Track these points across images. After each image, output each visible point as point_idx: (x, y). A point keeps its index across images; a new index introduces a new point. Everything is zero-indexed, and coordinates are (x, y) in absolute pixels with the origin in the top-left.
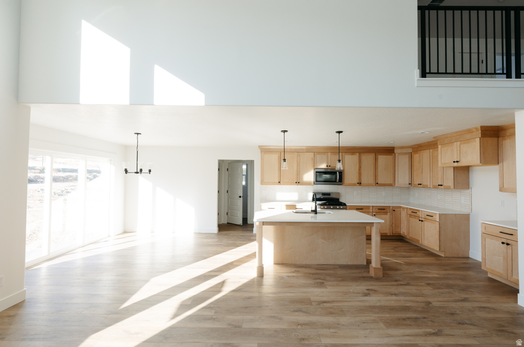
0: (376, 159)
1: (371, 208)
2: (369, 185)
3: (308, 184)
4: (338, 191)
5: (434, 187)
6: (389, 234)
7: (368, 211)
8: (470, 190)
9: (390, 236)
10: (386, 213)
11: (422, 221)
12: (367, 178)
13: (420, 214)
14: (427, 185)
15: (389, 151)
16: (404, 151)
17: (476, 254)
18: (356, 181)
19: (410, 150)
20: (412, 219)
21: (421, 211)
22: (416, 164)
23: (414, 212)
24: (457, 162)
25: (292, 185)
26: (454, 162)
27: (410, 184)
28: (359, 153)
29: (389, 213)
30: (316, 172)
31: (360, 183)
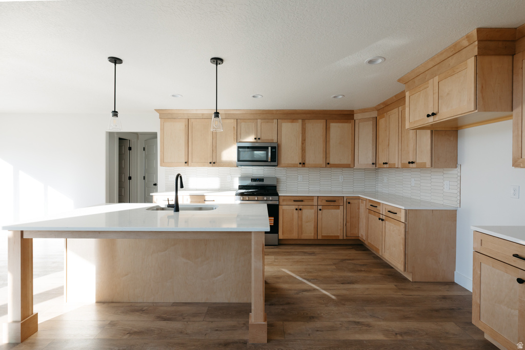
0: (327, 129)
1: (315, 200)
2: (316, 167)
3: (228, 164)
4: (277, 176)
5: (404, 167)
6: (341, 238)
7: (310, 203)
8: (458, 169)
9: (343, 240)
10: (338, 207)
11: (382, 220)
12: (314, 155)
13: (380, 208)
14: (395, 164)
15: (346, 116)
16: (367, 115)
17: (464, 277)
18: (298, 160)
19: (375, 114)
20: (372, 217)
21: (381, 205)
22: (381, 133)
23: (374, 205)
24: (433, 114)
25: (204, 166)
26: (428, 116)
27: (373, 164)
28: (303, 120)
29: (341, 207)
30: (239, 147)
31: (304, 164)
